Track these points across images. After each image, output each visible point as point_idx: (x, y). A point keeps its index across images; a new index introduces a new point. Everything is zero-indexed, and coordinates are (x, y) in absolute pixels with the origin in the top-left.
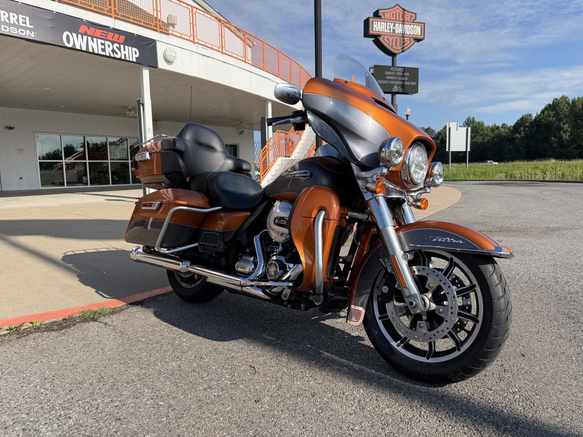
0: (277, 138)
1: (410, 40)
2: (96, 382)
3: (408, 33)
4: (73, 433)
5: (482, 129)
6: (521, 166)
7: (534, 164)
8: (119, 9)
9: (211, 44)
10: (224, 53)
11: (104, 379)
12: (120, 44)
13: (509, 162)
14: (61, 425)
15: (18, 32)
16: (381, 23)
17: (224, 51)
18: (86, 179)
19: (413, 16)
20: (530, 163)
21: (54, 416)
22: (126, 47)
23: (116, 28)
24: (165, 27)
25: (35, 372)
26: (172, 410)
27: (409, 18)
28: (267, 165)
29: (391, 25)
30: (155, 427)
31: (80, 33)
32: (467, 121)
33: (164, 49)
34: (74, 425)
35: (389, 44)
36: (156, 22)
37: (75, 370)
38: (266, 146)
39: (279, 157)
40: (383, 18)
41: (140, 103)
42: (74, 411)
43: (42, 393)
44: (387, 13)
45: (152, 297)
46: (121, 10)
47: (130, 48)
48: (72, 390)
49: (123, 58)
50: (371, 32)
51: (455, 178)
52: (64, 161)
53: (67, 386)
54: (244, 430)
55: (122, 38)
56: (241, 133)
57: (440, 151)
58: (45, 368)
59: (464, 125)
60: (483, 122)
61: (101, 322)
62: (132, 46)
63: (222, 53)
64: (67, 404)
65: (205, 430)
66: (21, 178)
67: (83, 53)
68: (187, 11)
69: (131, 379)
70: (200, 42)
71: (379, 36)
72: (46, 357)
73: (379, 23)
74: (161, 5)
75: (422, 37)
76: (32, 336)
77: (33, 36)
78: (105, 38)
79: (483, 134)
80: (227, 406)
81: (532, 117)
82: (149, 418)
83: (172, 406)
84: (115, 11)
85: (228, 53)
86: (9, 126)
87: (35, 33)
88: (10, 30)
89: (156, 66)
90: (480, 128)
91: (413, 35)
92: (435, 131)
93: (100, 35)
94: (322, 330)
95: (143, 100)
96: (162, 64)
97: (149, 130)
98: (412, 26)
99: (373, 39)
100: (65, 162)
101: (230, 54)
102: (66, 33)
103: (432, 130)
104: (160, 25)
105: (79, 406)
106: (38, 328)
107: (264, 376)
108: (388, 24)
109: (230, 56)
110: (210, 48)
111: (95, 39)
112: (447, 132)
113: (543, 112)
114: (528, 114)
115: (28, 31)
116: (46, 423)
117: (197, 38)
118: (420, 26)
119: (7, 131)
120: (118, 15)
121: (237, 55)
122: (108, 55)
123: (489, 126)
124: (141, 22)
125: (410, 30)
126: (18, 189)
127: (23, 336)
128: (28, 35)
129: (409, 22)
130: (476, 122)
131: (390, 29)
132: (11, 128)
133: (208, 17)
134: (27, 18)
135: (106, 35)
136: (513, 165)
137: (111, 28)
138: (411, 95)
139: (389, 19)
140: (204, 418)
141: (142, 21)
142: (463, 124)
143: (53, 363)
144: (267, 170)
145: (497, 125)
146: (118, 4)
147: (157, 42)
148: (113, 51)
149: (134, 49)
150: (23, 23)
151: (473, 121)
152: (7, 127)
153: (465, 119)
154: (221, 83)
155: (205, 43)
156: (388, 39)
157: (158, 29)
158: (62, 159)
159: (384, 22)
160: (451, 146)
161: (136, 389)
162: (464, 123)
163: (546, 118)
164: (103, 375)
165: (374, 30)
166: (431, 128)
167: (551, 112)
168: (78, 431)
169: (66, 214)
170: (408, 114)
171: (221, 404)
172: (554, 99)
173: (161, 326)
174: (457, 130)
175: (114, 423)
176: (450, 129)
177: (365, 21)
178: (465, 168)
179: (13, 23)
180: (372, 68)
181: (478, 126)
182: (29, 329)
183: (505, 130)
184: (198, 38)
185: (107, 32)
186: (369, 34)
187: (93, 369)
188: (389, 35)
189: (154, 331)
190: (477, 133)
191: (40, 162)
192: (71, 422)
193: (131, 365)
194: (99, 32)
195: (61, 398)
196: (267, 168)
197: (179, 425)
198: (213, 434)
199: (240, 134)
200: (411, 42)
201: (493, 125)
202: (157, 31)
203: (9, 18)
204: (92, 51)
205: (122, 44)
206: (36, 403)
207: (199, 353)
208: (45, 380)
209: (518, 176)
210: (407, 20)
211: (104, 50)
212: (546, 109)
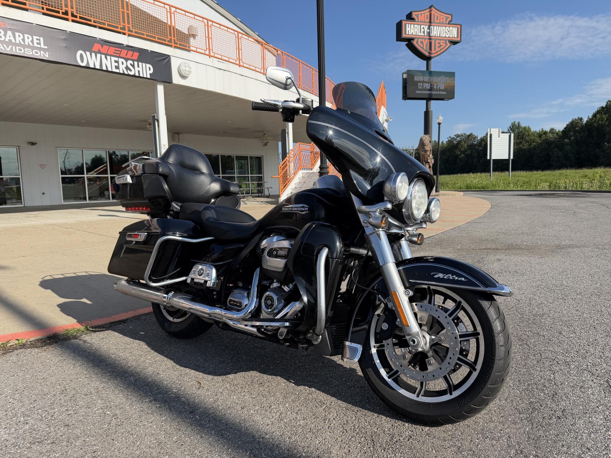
0: (297, 151)
1: (446, 43)
2: (59, 393)
3: (444, 36)
4: (26, 436)
5: (529, 135)
6: (569, 174)
7: (583, 172)
8: (133, 26)
9: (227, 57)
10: (241, 66)
11: (67, 391)
12: (133, 60)
13: (555, 170)
14: (18, 429)
15: (32, 52)
16: (415, 25)
17: (242, 64)
18: (108, 194)
19: (449, 17)
20: (578, 171)
21: (15, 421)
22: (140, 64)
23: (129, 45)
24: (179, 41)
25: (9, 384)
26: (115, 419)
27: (445, 19)
28: (288, 177)
29: (425, 27)
30: (95, 432)
31: (94, 52)
32: (512, 127)
33: (179, 64)
34: (28, 430)
35: (423, 48)
36: (171, 37)
37: (44, 383)
38: (287, 158)
39: (300, 170)
40: (417, 20)
41: (155, 119)
42: (32, 418)
43: (10, 403)
44: (421, 14)
45: (136, 316)
46: (135, 26)
47: (144, 64)
48: (36, 400)
49: (137, 74)
50: (404, 36)
51: (493, 188)
52: (85, 176)
53: (33, 396)
54: (170, 437)
55: (136, 54)
56: (265, 144)
57: (483, 159)
58: (19, 381)
59: (509, 130)
60: (530, 127)
61: (81, 340)
62: (146, 62)
63: (240, 66)
64: (29, 412)
65: (137, 436)
66: (43, 194)
67: (97, 71)
68: (202, 24)
69: (90, 391)
70: (216, 55)
71: (413, 39)
72: (23, 371)
73: (412, 25)
74: (176, 20)
75: (459, 39)
76: (16, 352)
77: (47, 56)
78: (119, 55)
79: (530, 140)
80: (164, 416)
81: (583, 122)
82: (93, 425)
83: (117, 415)
84: (129, 27)
85: (245, 65)
86: (31, 141)
87: (49, 53)
88: (25, 51)
89: (171, 82)
90: (526, 133)
91: (449, 37)
92: (477, 137)
93: (114, 53)
94: (278, 349)
95: (158, 116)
96: (176, 80)
97: (164, 145)
98: (447, 28)
99: (407, 43)
100: (87, 177)
101: (248, 66)
102: (80, 52)
103: (474, 136)
104: (174, 40)
105: (38, 413)
106: (24, 345)
107: (207, 391)
108: (422, 26)
109: (247, 68)
110: (226, 61)
111: (108, 57)
112: (489, 139)
113: (595, 115)
114: (578, 118)
115: (42, 52)
116: (6, 428)
117: (212, 51)
118: (456, 28)
119: (30, 146)
120: (132, 32)
121: (255, 67)
122: (122, 72)
123: (536, 132)
124: (155, 38)
125: (446, 32)
126: (40, 205)
127: (8, 352)
128: (42, 55)
129: (444, 24)
130: (521, 127)
131: (424, 32)
132: (33, 144)
133: (225, 30)
134: (42, 39)
135: (119, 52)
136: (560, 174)
137: (125, 45)
138: (447, 100)
139: (423, 21)
140: (140, 426)
141: (157, 36)
142: (507, 130)
143: (27, 376)
144: (287, 184)
145: (545, 130)
146: (132, 21)
147: (172, 57)
148: (127, 68)
149: (148, 66)
150: (38, 43)
151: (519, 126)
152: (29, 143)
153: (509, 125)
154: (238, 96)
155: (222, 56)
156: (422, 43)
157: (173, 44)
158: (83, 174)
159: (418, 25)
160: (493, 154)
161: (91, 400)
162: (509, 128)
163: (599, 121)
164: (67, 387)
165: (407, 33)
166: (473, 134)
167: (604, 116)
168: (30, 435)
169: (78, 231)
170: (440, 122)
171: (159, 414)
172: (607, 101)
173: (133, 344)
174: (499, 136)
175: (62, 428)
176: (491, 135)
177: (397, 24)
178: (508, 177)
179: (28, 44)
180: (406, 73)
181: (524, 132)
182: (15, 346)
183: (553, 136)
184: (214, 52)
185: (121, 50)
186: (402, 37)
187: (60, 382)
188: (423, 38)
189: (126, 349)
190: (522, 139)
191: (62, 177)
192: (27, 427)
193: (94, 379)
194: (112, 50)
195: (25, 407)
196: (287, 182)
197: (116, 431)
198: (143, 439)
199: (264, 146)
200: (447, 44)
201: (541, 130)
202: (171, 46)
203: (23, 40)
204: (106, 69)
205: (136, 61)
206: (2, 411)
207: (158, 369)
208: (16, 391)
209: (562, 185)
210: (443, 22)
211: (117, 67)
212: (598, 112)
